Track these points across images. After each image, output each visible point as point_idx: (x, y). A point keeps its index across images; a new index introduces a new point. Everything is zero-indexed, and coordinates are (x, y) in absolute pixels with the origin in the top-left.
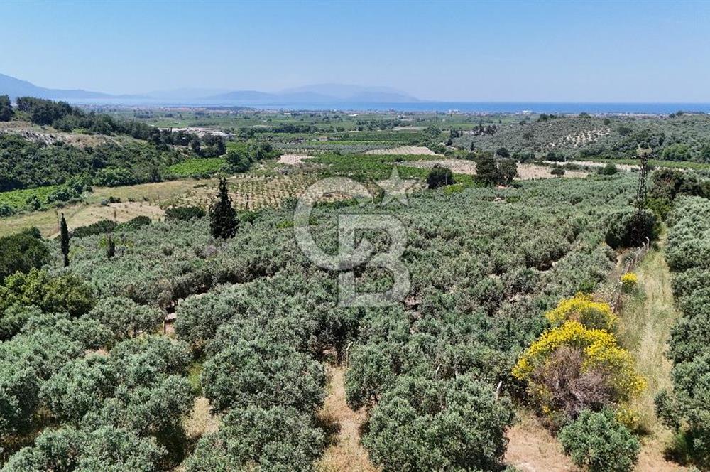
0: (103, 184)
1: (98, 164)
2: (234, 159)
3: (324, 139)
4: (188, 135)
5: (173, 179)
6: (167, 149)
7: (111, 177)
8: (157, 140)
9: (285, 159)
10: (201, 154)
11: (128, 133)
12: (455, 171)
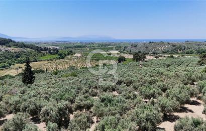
0: (18, 63)
1: (18, 57)
2: (61, 55)
3: (88, 49)
4: (47, 48)
5: (41, 61)
6: (41, 52)
7: (21, 60)
8: (37, 50)
9: (76, 55)
10: (51, 54)
11: (29, 47)
12: (126, 57)
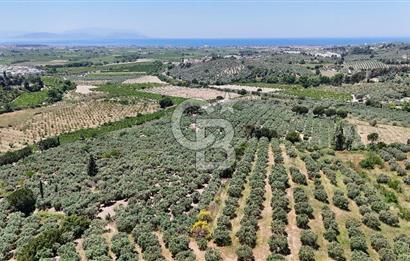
2: (54, 94)
5: (20, 109)
9: (79, 89)
10: (31, 90)
